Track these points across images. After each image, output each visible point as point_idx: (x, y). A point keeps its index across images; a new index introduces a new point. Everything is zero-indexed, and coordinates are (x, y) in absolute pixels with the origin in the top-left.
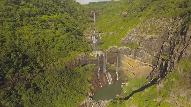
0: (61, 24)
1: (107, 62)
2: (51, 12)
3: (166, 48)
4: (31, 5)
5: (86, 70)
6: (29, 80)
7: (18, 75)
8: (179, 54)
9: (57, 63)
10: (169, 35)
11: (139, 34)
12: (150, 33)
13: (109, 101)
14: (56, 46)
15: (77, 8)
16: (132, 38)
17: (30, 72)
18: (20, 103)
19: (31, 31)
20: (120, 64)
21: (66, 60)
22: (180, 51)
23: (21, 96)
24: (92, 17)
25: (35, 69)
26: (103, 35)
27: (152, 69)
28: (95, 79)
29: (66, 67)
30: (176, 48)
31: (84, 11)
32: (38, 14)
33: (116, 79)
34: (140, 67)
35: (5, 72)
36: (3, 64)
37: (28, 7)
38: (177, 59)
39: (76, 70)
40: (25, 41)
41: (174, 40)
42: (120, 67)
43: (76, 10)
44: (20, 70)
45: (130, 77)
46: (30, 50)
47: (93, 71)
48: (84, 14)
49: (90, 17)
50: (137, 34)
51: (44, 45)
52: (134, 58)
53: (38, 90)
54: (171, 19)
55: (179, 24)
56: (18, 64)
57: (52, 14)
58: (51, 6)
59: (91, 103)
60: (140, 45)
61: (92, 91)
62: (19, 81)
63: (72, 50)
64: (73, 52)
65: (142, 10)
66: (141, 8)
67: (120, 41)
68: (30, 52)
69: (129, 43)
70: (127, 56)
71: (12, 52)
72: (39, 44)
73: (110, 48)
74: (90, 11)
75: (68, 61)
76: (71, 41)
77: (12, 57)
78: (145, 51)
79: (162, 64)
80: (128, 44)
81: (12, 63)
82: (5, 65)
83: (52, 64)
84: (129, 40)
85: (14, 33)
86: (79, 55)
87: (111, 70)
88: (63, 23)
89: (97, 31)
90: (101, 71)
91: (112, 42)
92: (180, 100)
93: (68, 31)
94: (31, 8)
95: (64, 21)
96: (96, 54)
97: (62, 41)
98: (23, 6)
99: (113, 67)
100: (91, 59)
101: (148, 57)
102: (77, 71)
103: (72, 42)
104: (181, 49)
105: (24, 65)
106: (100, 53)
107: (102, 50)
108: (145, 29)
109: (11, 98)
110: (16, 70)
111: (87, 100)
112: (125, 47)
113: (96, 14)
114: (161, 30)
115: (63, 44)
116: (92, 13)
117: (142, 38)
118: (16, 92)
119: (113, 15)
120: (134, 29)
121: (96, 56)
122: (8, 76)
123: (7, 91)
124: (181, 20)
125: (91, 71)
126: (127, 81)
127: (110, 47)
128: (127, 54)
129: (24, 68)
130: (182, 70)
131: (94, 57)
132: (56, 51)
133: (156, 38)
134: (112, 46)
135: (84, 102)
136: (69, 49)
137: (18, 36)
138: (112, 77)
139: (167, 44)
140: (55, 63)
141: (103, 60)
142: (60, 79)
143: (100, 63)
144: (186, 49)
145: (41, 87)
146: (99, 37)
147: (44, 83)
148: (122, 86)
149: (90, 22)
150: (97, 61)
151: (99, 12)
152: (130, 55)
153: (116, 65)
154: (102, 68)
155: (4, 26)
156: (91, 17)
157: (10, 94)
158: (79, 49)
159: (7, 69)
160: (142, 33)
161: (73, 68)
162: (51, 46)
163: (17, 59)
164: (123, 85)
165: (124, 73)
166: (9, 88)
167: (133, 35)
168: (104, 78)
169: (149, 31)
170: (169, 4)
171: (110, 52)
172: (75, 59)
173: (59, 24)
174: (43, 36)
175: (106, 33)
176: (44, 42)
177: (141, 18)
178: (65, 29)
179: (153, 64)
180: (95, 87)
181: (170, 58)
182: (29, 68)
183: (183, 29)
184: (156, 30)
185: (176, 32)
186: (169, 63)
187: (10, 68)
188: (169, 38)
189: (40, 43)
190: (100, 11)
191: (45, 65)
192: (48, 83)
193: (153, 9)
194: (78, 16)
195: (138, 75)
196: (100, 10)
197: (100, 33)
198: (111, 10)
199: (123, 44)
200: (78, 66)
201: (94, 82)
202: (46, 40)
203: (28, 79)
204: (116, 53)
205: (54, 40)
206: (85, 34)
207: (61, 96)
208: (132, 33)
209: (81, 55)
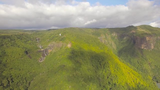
5: (40, 53)
11: (51, 45)
20: (48, 52)
24: (37, 40)
31: (34, 38)
43: (31, 38)
47: (42, 53)
63: (37, 49)
66: (52, 39)
67: (47, 46)
74: (36, 38)
75: (37, 51)
80: (49, 47)
87: (46, 53)
90: (44, 53)
119: (45, 40)
131: (42, 50)
134: (46, 48)
138: (46, 55)
141: (44, 51)
146: (42, 47)
149: (37, 42)
168: (44, 55)
175: (44, 45)
177: (51, 42)
190: (40, 38)
197: (42, 45)
208: (49, 45)
209: (39, 50)
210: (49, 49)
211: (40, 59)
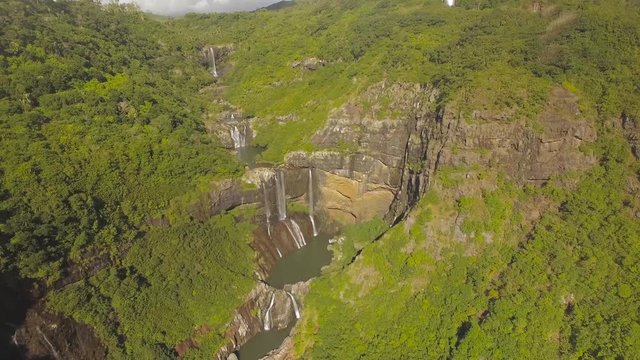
0: (148, 105)
1: (286, 194)
2: (104, 69)
3: (415, 147)
4: (38, 49)
5: (237, 220)
6: (118, 261)
7: (93, 250)
8: (435, 158)
9: (170, 211)
10: (417, 119)
11: (357, 119)
12: (379, 115)
13: (308, 283)
14: (159, 167)
15: (159, 42)
16: (341, 129)
17: (116, 239)
18: (111, 316)
19: (83, 134)
20: (317, 195)
21: (189, 200)
22: (436, 152)
23: (109, 299)
24: (207, 65)
25: (125, 232)
26: (260, 125)
27: (392, 196)
28: (264, 239)
29: (192, 219)
30: (430, 147)
31: (179, 49)
32: (70, 79)
33: (313, 233)
34: (365, 196)
35: (67, 245)
36: (60, 225)
37: (34, 58)
38: (433, 167)
39: (215, 223)
40: (83, 162)
41: (426, 131)
42: (318, 203)
43: (158, 49)
44: (96, 237)
45: (345, 224)
46: (102, 186)
47: (254, 222)
48: (182, 58)
49: (202, 69)
50: (351, 118)
51: (131, 167)
52: (351, 177)
53: (142, 280)
54: (418, 86)
55: (432, 100)
56: (91, 222)
57: (107, 76)
58: (91, 45)
59: (267, 294)
60: (359, 143)
61: (263, 269)
62: (96, 265)
63: (198, 175)
64: (202, 179)
65: (356, 57)
66: (352, 52)
67: (312, 137)
68: (106, 189)
69: (334, 142)
70: (333, 173)
71: (71, 194)
72: (119, 168)
73: (288, 157)
74: (199, 49)
75: (193, 202)
76: (194, 151)
77: (74, 208)
78: (373, 156)
79: (410, 180)
80: (331, 145)
81: (78, 220)
82: (65, 228)
83: (159, 215)
84: (333, 134)
85: (47, 146)
86: (217, 184)
87: (296, 213)
88: (154, 102)
89: (240, 112)
90: (275, 219)
91: (290, 141)
92: (442, 237)
93: (175, 124)
94: (42, 61)
95: (154, 96)
96: (258, 177)
97: (172, 152)
98: (18, 55)
99: (301, 204)
100: (246, 189)
101: (381, 170)
102: (219, 225)
103: (197, 154)
104: (438, 148)
105: (103, 223)
106: (267, 174)
107: (268, 166)
108: (368, 106)
109: (92, 305)
110: (90, 239)
111: (258, 289)
112: (325, 153)
113: (217, 58)
114: (402, 110)
115: (176, 159)
116: (207, 53)
117: (363, 128)
118: (97, 290)
119: (280, 65)
120: (342, 108)
121: (257, 182)
122: (74, 255)
123: (79, 289)
124: (435, 91)
125: (248, 222)
126: (339, 234)
127: (287, 155)
128: (332, 169)
129: (104, 232)
130: (441, 186)
131: (252, 185)
132: (161, 179)
133: (392, 127)
134: (293, 153)
135: (253, 294)
136: (193, 173)
137: (59, 151)
138: (302, 230)
139: (415, 139)
140: (164, 212)
141: (275, 190)
142: (187, 248)
143: (269, 199)
144: (444, 149)
145: (147, 274)
146: (249, 131)
147: (152, 262)
148: (329, 248)
149: (209, 84)
150: (260, 194)
151: (226, 50)
152: (341, 171)
153: (307, 199)
154: (275, 210)
155: (9, 127)
156: (204, 65)
157: (89, 296)
158: (218, 169)
159: (69, 237)
160: (362, 116)
161: (207, 219)
162: (147, 169)
163: (86, 211)
164: (332, 244)
165: (328, 217)
166: (81, 283)
167: (341, 121)
168: (284, 236)
169: (377, 113)
170: (412, 52)
171: (289, 169)
172: (209, 197)
173: (144, 104)
174: (121, 145)
175: (269, 117)
176: (128, 160)
177: (355, 79)
178: (165, 118)
179: (394, 183)
180: (266, 260)
181: (422, 166)
182: (113, 230)
183: (438, 110)
184: (392, 109)
185: (428, 115)
186: (421, 178)
187: (76, 235)
188: (418, 128)
189: (121, 166)
190: (231, 46)
191: (143, 218)
192: (161, 261)
193: (380, 57)
194: (168, 68)
195: (363, 214)
196: (228, 42)
197: (249, 117)
198: (270, 48)
199: (320, 146)
200: (218, 212)
201: (262, 247)
202: (132, 155)
203: (114, 259)
204: (306, 169)
205: (151, 153)
206: (209, 126)
207: (199, 287)
208: (339, 118)
209: (222, 184)
210: (332, 166)
211: (242, 331)
